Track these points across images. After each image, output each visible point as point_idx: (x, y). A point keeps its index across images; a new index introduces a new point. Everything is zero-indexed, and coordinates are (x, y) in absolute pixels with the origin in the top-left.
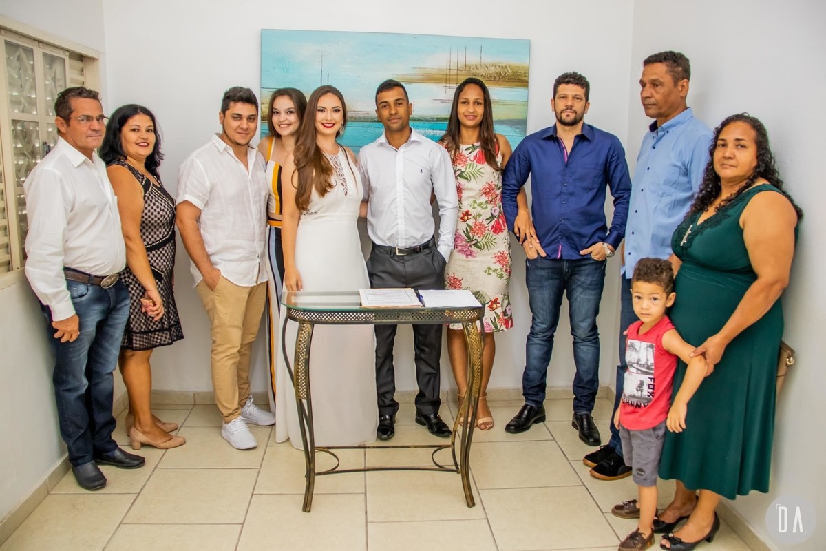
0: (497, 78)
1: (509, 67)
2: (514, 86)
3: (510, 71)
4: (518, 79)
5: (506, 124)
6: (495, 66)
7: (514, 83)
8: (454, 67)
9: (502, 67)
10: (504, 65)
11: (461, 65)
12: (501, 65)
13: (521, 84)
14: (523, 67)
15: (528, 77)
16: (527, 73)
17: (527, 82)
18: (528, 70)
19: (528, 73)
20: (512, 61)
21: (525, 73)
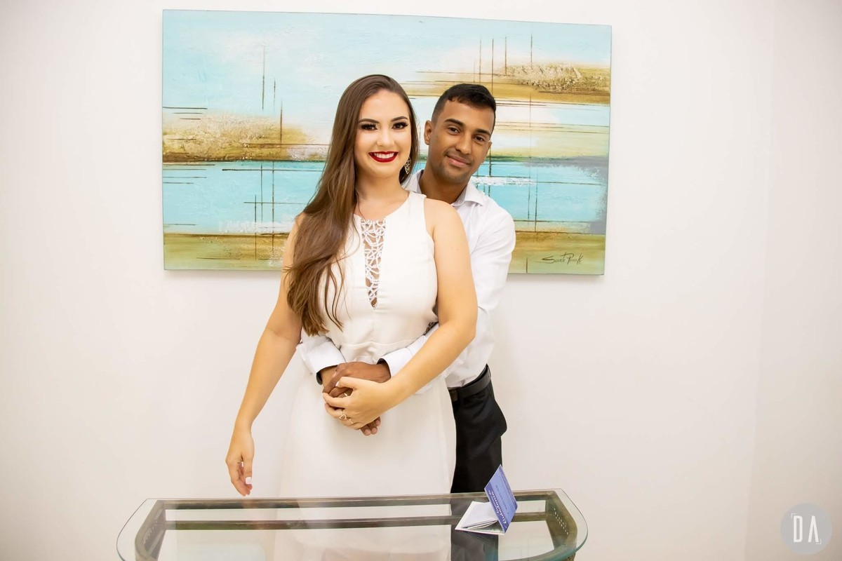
0: (559, 88)
1: (579, 70)
2: (587, 101)
3: (579, 76)
4: (594, 90)
5: (576, 164)
6: (556, 68)
7: (588, 97)
8: (487, 69)
9: (567, 70)
10: (569, 67)
11: (499, 67)
12: (564, 67)
13: (598, 97)
14: (600, 70)
15: (609, 86)
16: (607, 80)
17: (609, 95)
18: (610, 75)
19: (610, 80)
20: (581, 59)
21: (605, 80)
